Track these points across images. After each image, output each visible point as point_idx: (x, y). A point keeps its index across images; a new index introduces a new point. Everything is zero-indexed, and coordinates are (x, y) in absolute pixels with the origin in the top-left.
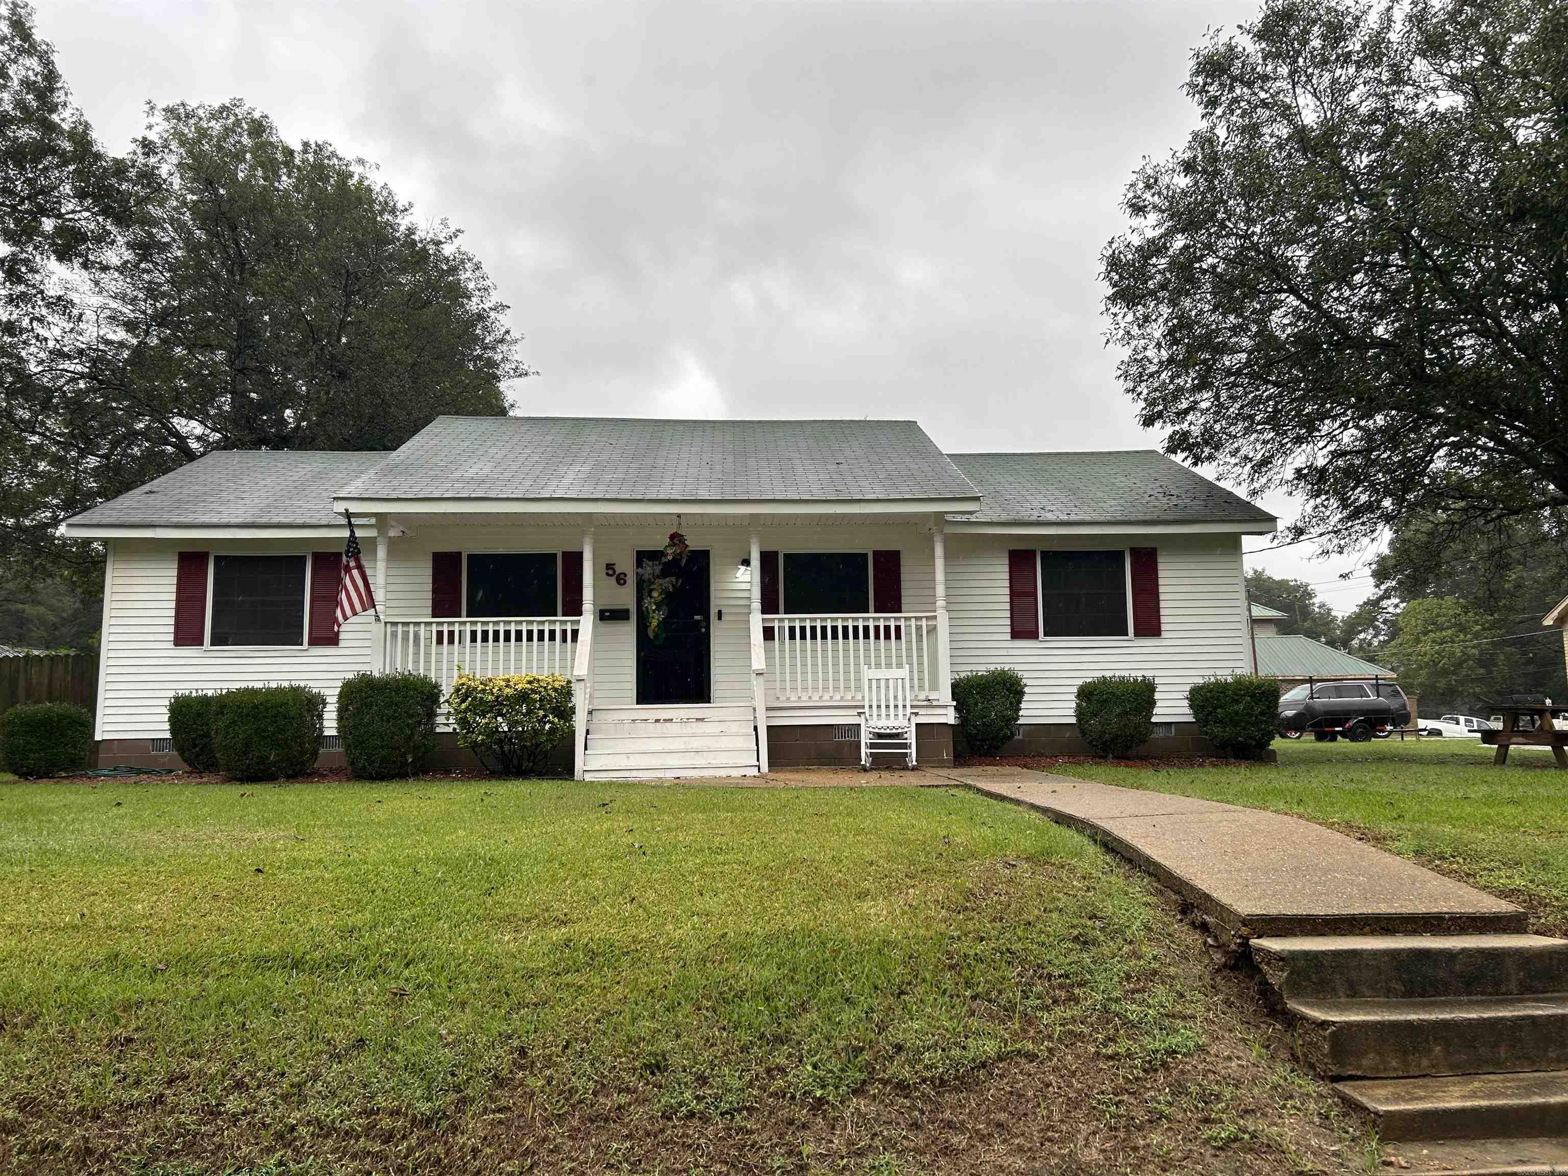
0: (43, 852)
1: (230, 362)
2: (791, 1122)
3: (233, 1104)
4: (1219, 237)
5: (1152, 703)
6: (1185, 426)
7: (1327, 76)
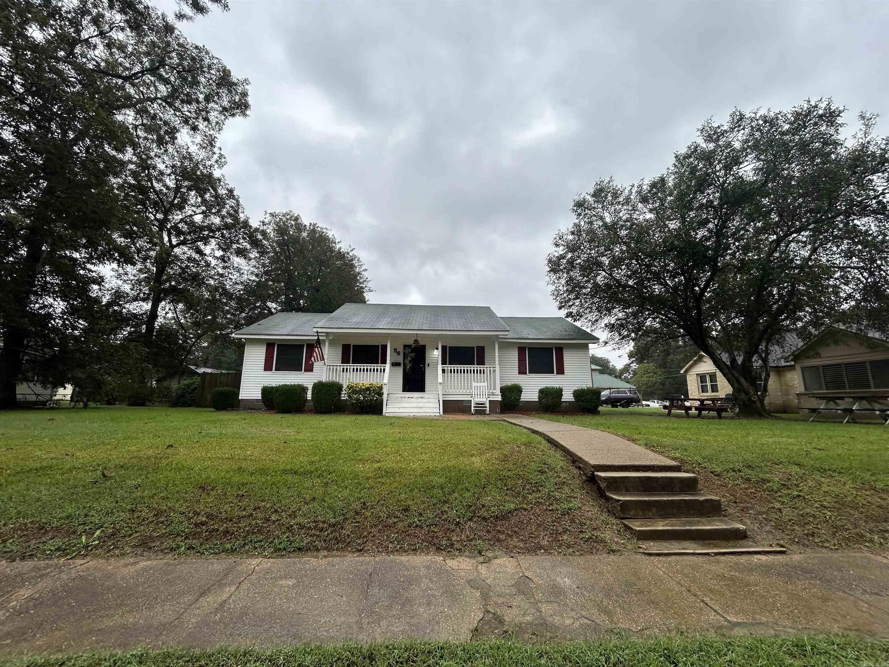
0: (221, 434)
1: (285, 286)
2: (449, 529)
3: (274, 517)
4: (581, 254)
5: (562, 395)
6: (571, 310)
7: (613, 208)
